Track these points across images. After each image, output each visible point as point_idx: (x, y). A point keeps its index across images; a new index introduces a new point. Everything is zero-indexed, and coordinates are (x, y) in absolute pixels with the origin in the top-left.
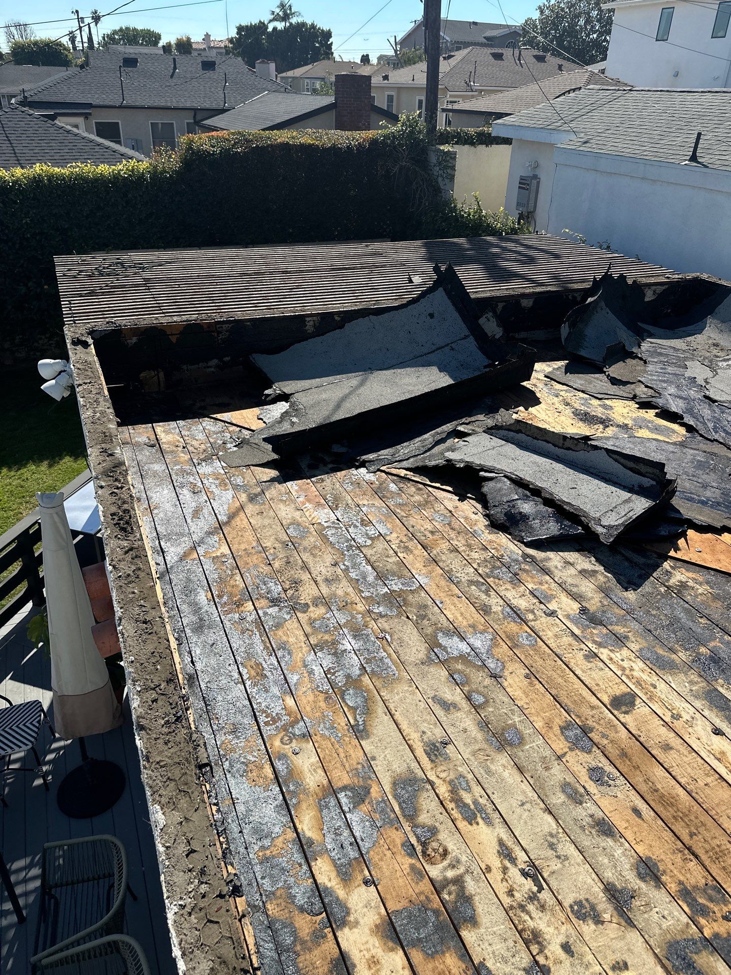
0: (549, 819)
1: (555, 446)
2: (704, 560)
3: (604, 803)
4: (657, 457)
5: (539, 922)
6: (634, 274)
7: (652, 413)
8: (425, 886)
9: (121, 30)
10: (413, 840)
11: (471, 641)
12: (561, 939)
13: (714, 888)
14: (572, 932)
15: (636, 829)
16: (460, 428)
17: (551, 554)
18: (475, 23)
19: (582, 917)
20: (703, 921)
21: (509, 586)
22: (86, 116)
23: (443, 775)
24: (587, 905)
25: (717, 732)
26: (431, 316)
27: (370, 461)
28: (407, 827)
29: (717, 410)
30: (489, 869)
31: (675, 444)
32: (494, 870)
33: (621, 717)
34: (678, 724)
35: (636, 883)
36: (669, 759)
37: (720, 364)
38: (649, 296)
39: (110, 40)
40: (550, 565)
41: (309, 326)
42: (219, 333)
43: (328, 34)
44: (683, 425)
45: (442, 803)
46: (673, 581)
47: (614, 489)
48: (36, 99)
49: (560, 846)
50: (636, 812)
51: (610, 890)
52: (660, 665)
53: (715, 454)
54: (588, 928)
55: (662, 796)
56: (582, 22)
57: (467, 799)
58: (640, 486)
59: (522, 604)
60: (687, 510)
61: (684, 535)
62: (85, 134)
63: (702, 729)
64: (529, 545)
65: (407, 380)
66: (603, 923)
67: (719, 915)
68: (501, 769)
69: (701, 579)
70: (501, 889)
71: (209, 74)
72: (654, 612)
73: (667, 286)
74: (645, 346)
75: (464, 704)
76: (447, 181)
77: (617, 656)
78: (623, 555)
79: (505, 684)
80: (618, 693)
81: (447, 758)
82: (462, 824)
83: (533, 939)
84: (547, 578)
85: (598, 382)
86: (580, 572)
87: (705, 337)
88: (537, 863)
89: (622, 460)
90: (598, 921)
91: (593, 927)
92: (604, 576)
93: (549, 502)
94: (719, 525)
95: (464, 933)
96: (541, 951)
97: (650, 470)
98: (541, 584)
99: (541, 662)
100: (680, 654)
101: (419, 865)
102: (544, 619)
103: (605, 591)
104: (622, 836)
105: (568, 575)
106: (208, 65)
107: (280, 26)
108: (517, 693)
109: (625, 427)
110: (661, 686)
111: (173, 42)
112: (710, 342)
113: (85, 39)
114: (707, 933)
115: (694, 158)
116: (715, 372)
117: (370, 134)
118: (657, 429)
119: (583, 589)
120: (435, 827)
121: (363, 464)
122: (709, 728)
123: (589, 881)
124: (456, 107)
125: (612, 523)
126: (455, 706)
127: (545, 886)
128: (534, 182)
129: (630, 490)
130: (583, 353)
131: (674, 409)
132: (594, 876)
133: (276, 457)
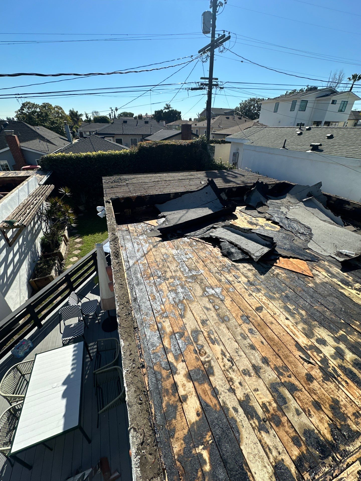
0: (236, 344)
1: (242, 232)
2: (284, 266)
3: (253, 339)
4: (271, 235)
5: (232, 375)
6: (266, 181)
7: (270, 222)
8: (199, 363)
9: (123, 113)
10: (197, 349)
11: (215, 290)
12: (239, 381)
13: (285, 367)
14: (242, 379)
15: (262, 348)
16: (214, 226)
17: (240, 264)
18: (221, 109)
19: (245, 374)
20: (281, 377)
21: (227, 274)
22: (113, 137)
23: (206, 330)
24: (247, 371)
25: (287, 319)
26: (207, 193)
27: (188, 236)
28: (195, 344)
29: (289, 221)
30: (218, 358)
31: (276, 231)
32: (220, 359)
33: (258, 313)
34: (275, 316)
35: (261, 364)
36: (273, 327)
37: (290, 207)
38: (270, 187)
39: (120, 115)
40: (240, 267)
41: (172, 196)
42: (146, 198)
43: (180, 113)
44: (279, 225)
45: (205, 338)
46: (275, 273)
47: (258, 245)
48: (100, 132)
49: (239, 352)
50: (262, 343)
51: (254, 366)
52: (271, 298)
53: (288, 234)
54: (247, 378)
55: (270, 338)
56: (252, 107)
57: (213, 337)
58: (266, 244)
59: (230, 279)
60: (279, 251)
61: (279, 259)
62: (112, 142)
63: (282, 318)
64: (234, 261)
65: (199, 212)
66: (251, 376)
67: (286, 375)
68: (222, 328)
69: (283, 272)
70: (222, 365)
71: (147, 125)
72: (269, 282)
73: (275, 185)
74: (268, 202)
75: (213, 309)
76: (212, 154)
77: (258, 295)
78: (261, 265)
79: (225, 303)
80: (258, 306)
81: (207, 325)
82: (211, 345)
83: (230, 380)
84: (238, 271)
85: (255, 213)
86: (248, 269)
87: (286, 199)
88: (232, 357)
89: (261, 236)
90: (250, 376)
91: (248, 377)
92: (255, 271)
93: (240, 249)
94: (289, 256)
95: (210, 378)
96: (233, 384)
97: (269, 239)
98: (236, 273)
99: (235, 296)
100: (277, 295)
101: (198, 357)
102: (237, 284)
103: (255, 275)
104: (258, 350)
105: (244, 270)
106: (147, 122)
107: (167, 111)
108: (228, 305)
109: (262, 226)
110: (271, 304)
111: (137, 116)
112: (288, 201)
113: (113, 115)
114: (283, 381)
115: (284, 147)
116: (289, 209)
117: (191, 141)
118: (271, 227)
119: (249, 274)
120: (203, 345)
121: (186, 236)
122: (285, 318)
123: (248, 363)
124: (215, 133)
125: (258, 255)
126: (210, 309)
127: (234, 364)
128: (237, 154)
129: (263, 245)
130: (250, 204)
131: (277, 221)
132: (249, 362)
133: (161, 234)
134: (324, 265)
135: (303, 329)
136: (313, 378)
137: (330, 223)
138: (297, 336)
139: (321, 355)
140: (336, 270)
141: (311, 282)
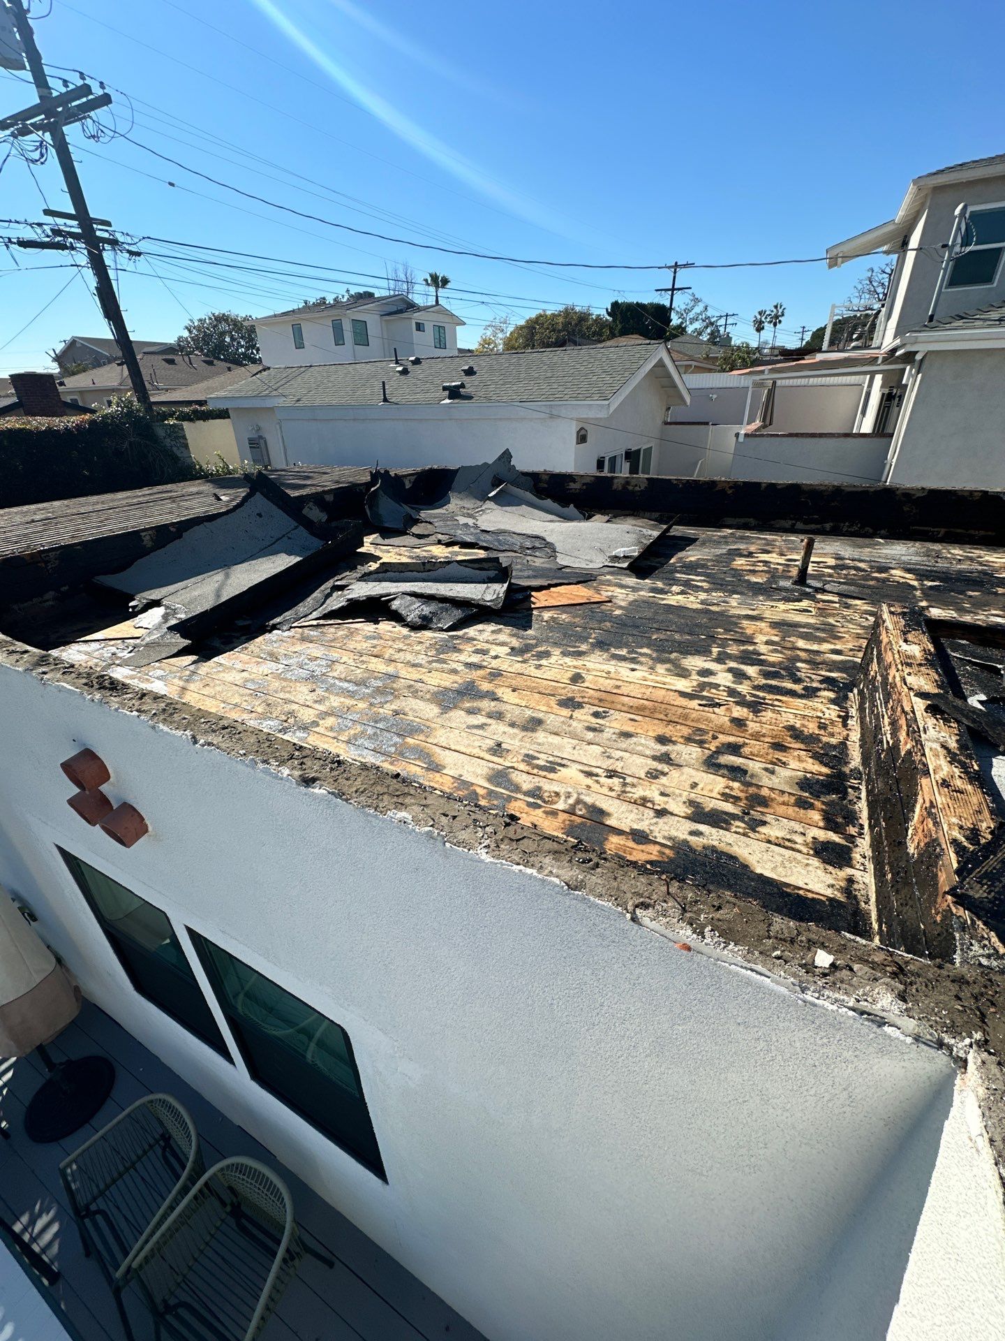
0: (594, 746)
2: (552, 603)
3: (614, 724)
5: (638, 793)
7: (456, 547)
8: (563, 816)
10: (532, 800)
12: (657, 793)
13: (697, 730)
14: (658, 786)
15: (640, 727)
17: (465, 630)
19: (656, 777)
20: (707, 746)
21: (455, 655)
23: (514, 760)
24: (653, 771)
25: (633, 670)
28: (520, 796)
29: (493, 536)
30: (589, 787)
32: (592, 785)
33: (582, 685)
34: (611, 675)
35: (664, 749)
36: (624, 690)
37: (475, 515)
40: (471, 635)
44: (480, 548)
45: (528, 773)
46: (546, 618)
47: (474, 585)
49: (613, 755)
50: (632, 720)
51: (655, 758)
52: (578, 655)
53: (510, 556)
54: (663, 780)
55: (637, 708)
57: (540, 763)
59: (473, 660)
60: (523, 583)
61: (531, 595)
63: (624, 672)
64: (447, 630)
66: (667, 773)
67: (710, 739)
68: (545, 740)
70: (605, 791)
72: (551, 635)
75: (491, 721)
77: (552, 661)
78: (509, 616)
80: (570, 676)
81: (508, 751)
82: (550, 776)
83: (644, 802)
84: (476, 642)
85: (409, 540)
86: (492, 632)
87: (454, 504)
88: (610, 768)
89: (470, 565)
90: (665, 774)
91: (665, 778)
92: (507, 629)
94: (546, 584)
95: (608, 823)
96: (654, 804)
98: (474, 646)
99: (514, 682)
100: (583, 647)
101: (548, 809)
102: (494, 662)
103: (514, 636)
104: (637, 734)
105: (486, 636)
108: (517, 701)
110: (587, 663)
112: (459, 506)
114: (714, 749)
116: (475, 518)
118: (467, 554)
119: (502, 639)
120: (537, 786)
122: (628, 670)
123: (643, 761)
125: (491, 598)
126: (485, 724)
127: (624, 776)
129: (484, 582)
130: (385, 527)
131: (468, 542)
132: (642, 757)
134: (608, 580)
135: (668, 670)
136: (742, 720)
138: (670, 684)
139: (722, 688)
140: (632, 581)
141: (614, 609)
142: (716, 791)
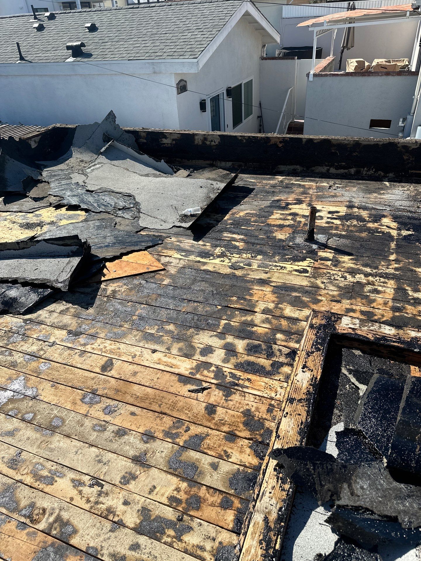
0: (93, 449)
1: (15, 250)
2: (119, 274)
3: (116, 421)
4: (74, 233)
5: (108, 502)
6: (18, 134)
7: (64, 209)
8: (41, 536)
10: (23, 520)
11: (12, 387)
12: (122, 501)
13: (178, 422)
14: (125, 493)
15: (135, 422)
17: (40, 312)
19: (127, 482)
20: (178, 440)
21: (22, 343)
23: (25, 472)
24: (127, 475)
25: (154, 351)
28: (15, 516)
29: (95, 195)
30: (72, 499)
31: (82, 222)
32: (75, 497)
33: (109, 374)
34: (136, 360)
35: (144, 447)
36: (139, 378)
37: (88, 170)
38: (34, 145)
40: (42, 318)
44: (82, 210)
45: (31, 487)
46: (109, 292)
47: (59, 259)
49: (103, 459)
50: (133, 414)
51: (135, 459)
52: (118, 337)
53: (103, 219)
54: (132, 485)
55: (141, 398)
57: (45, 473)
58: (72, 252)
59: (34, 348)
60: (101, 254)
61: (105, 266)
63: (147, 354)
64: (24, 314)
66: (137, 477)
67: (183, 432)
68: (58, 444)
69: (121, 284)
70: (82, 503)
72: (105, 313)
73: (40, 136)
74: (45, 173)
75: (22, 425)
77: (95, 346)
78: (80, 292)
79: (41, 398)
80: (103, 363)
81: (24, 461)
82: (47, 489)
83: (108, 513)
84: (43, 326)
85: (27, 203)
86: (60, 313)
87: (75, 159)
88: (95, 476)
89: (56, 242)
90: (135, 478)
91: (134, 483)
92: (73, 308)
93: (25, 284)
94: (118, 254)
95: (73, 542)
97: (72, 241)
98: (40, 331)
99: (57, 373)
100: (125, 326)
101: (31, 530)
102: (50, 350)
103: (76, 316)
104: (130, 430)
105: (54, 318)
108: (50, 398)
109: (52, 223)
110: (122, 346)
112: (78, 160)
114: (181, 444)
116: (86, 175)
118: (70, 217)
119: (65, 321)
120: (33, 503)
122: (150, 352)
123: (124, 463)
125: (65, 279)
126: (17, 430)
127: (104, 483)
129: (68, 256)
130: (10, 189)
131: (74, 203)
132: (125, 459)
134: (172, 243)
135: (180, 349)
136: (214, 406)
137: (155, 176)
138: (176, 367)
139: (213, 368)
140: (188, 242)
141: (164, 278)
142: (166, 495)
